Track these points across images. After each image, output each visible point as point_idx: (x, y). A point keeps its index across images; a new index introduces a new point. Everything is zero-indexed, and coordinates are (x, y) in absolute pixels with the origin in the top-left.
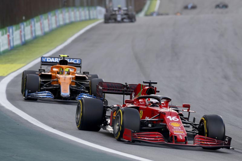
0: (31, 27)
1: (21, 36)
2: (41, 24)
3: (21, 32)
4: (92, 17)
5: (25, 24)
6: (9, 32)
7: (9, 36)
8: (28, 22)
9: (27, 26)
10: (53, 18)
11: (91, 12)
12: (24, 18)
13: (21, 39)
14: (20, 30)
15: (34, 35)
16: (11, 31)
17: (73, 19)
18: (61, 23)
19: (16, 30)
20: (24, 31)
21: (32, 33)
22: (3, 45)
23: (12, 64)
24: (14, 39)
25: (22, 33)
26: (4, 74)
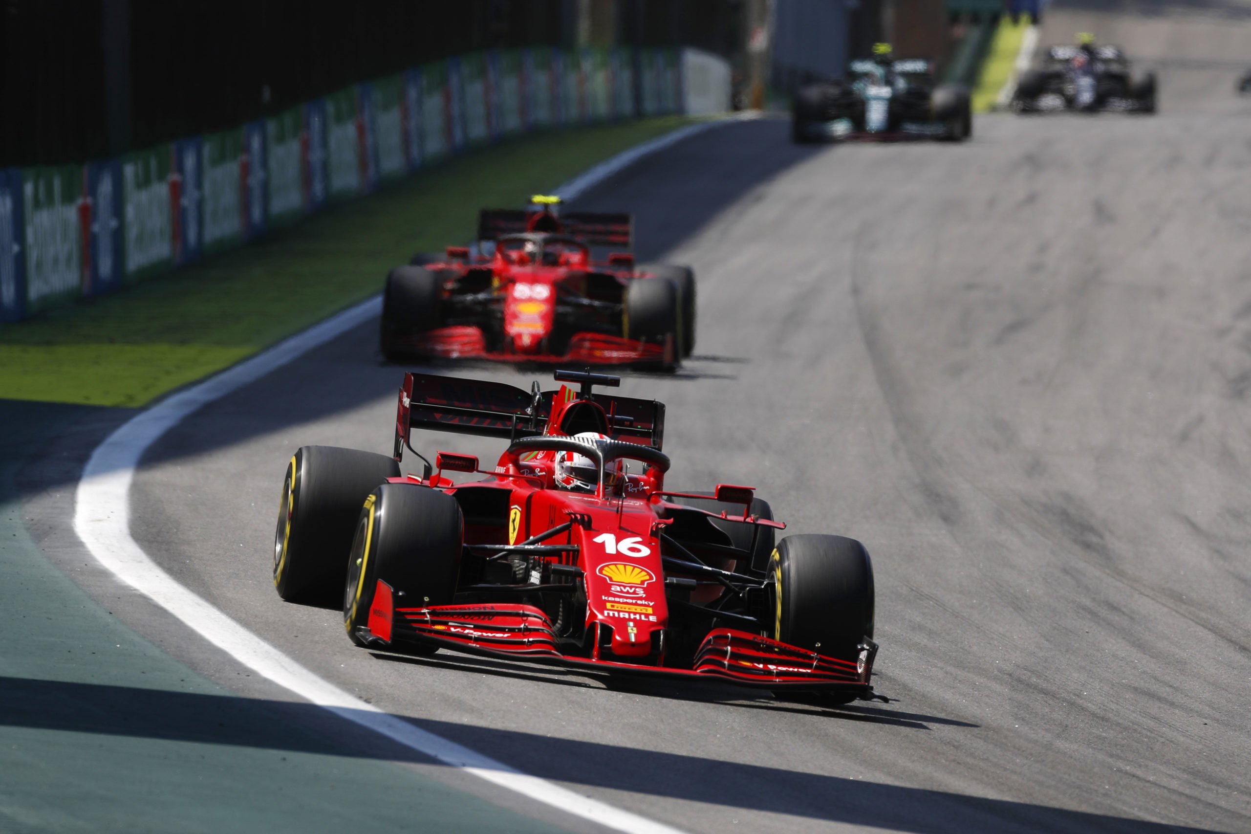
0: (306, 146)
1: (245, 192)
2: (361, 131)
3: (246, 170)
4: (649, 105)
5: (272, 127)
6: (181, 169)
7: (177, 190)
8: (288, 119)
9: (281, 139)
10: (434, 103)
11: (649, 78)
12: (267, 94)
13: (245, 207)
14: (243, 158)
15: (318, 188)
16: (190, 162)
17: (542, 114)
18: (478, 130)
19: (220, 159)
20: (265, 164)
21: (306, 179)
22: (140, 239)
23: (183, 342)
24: (208, 208)
25: (256, 179)
26: (131, 398)
